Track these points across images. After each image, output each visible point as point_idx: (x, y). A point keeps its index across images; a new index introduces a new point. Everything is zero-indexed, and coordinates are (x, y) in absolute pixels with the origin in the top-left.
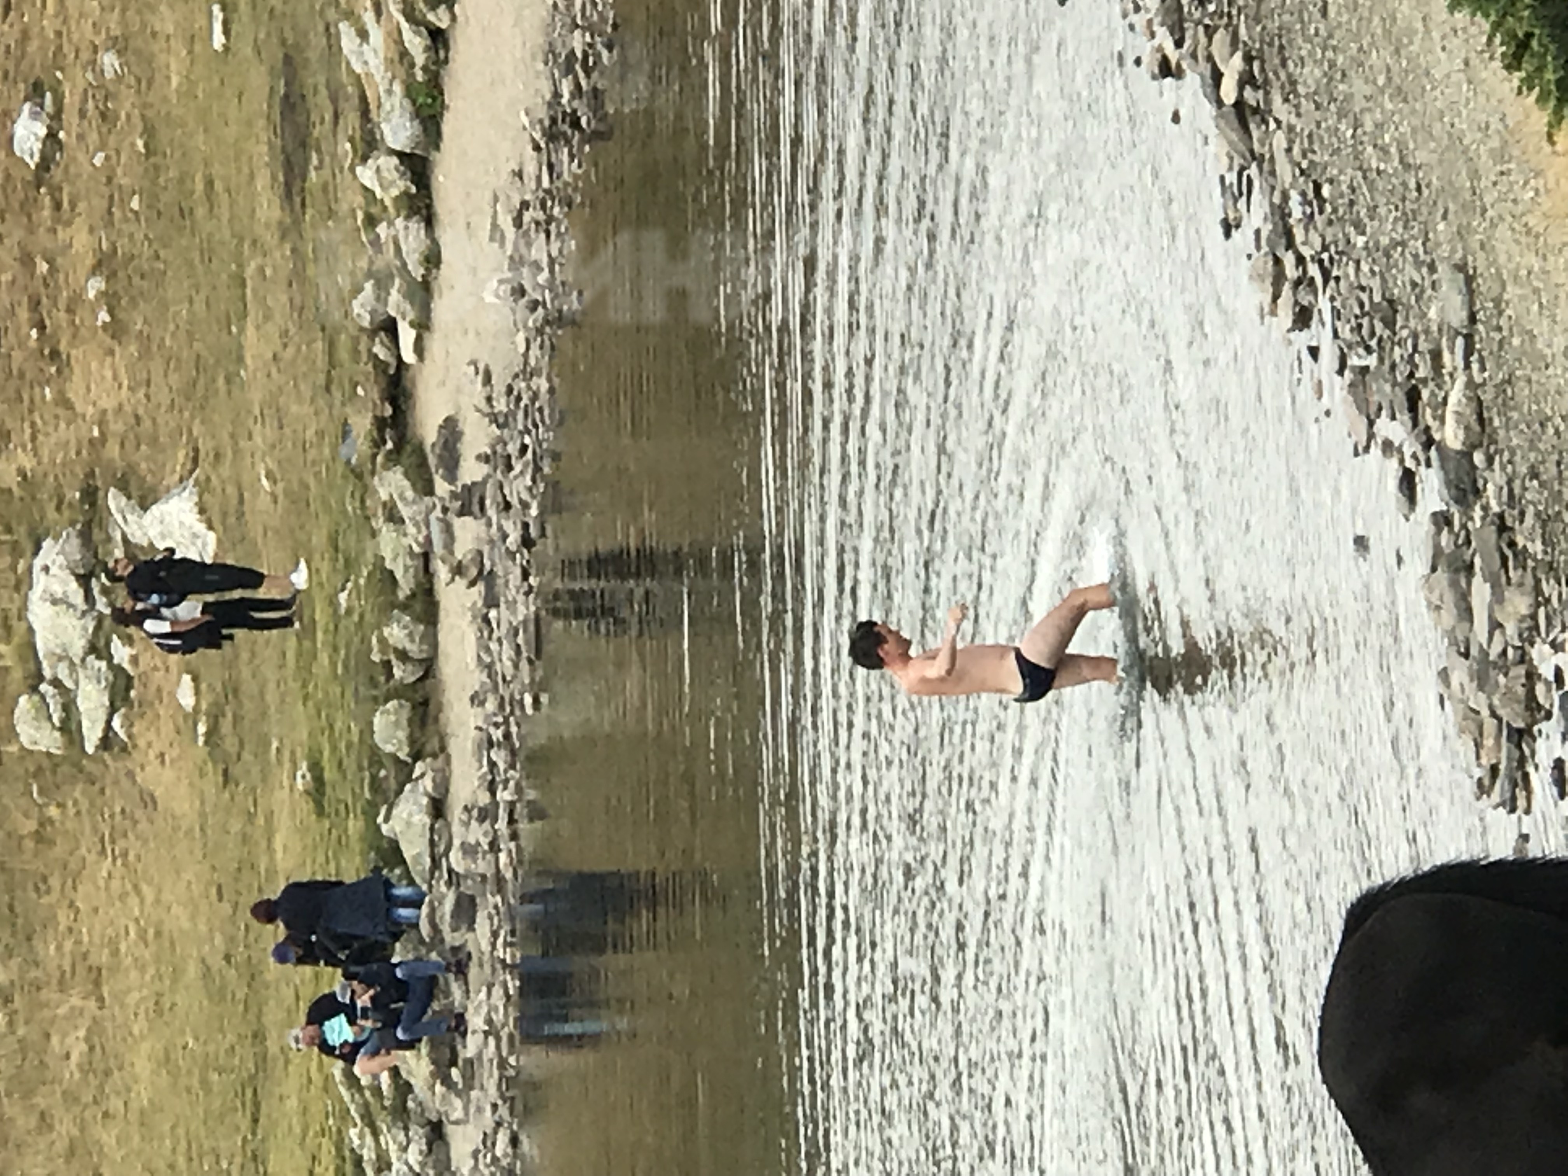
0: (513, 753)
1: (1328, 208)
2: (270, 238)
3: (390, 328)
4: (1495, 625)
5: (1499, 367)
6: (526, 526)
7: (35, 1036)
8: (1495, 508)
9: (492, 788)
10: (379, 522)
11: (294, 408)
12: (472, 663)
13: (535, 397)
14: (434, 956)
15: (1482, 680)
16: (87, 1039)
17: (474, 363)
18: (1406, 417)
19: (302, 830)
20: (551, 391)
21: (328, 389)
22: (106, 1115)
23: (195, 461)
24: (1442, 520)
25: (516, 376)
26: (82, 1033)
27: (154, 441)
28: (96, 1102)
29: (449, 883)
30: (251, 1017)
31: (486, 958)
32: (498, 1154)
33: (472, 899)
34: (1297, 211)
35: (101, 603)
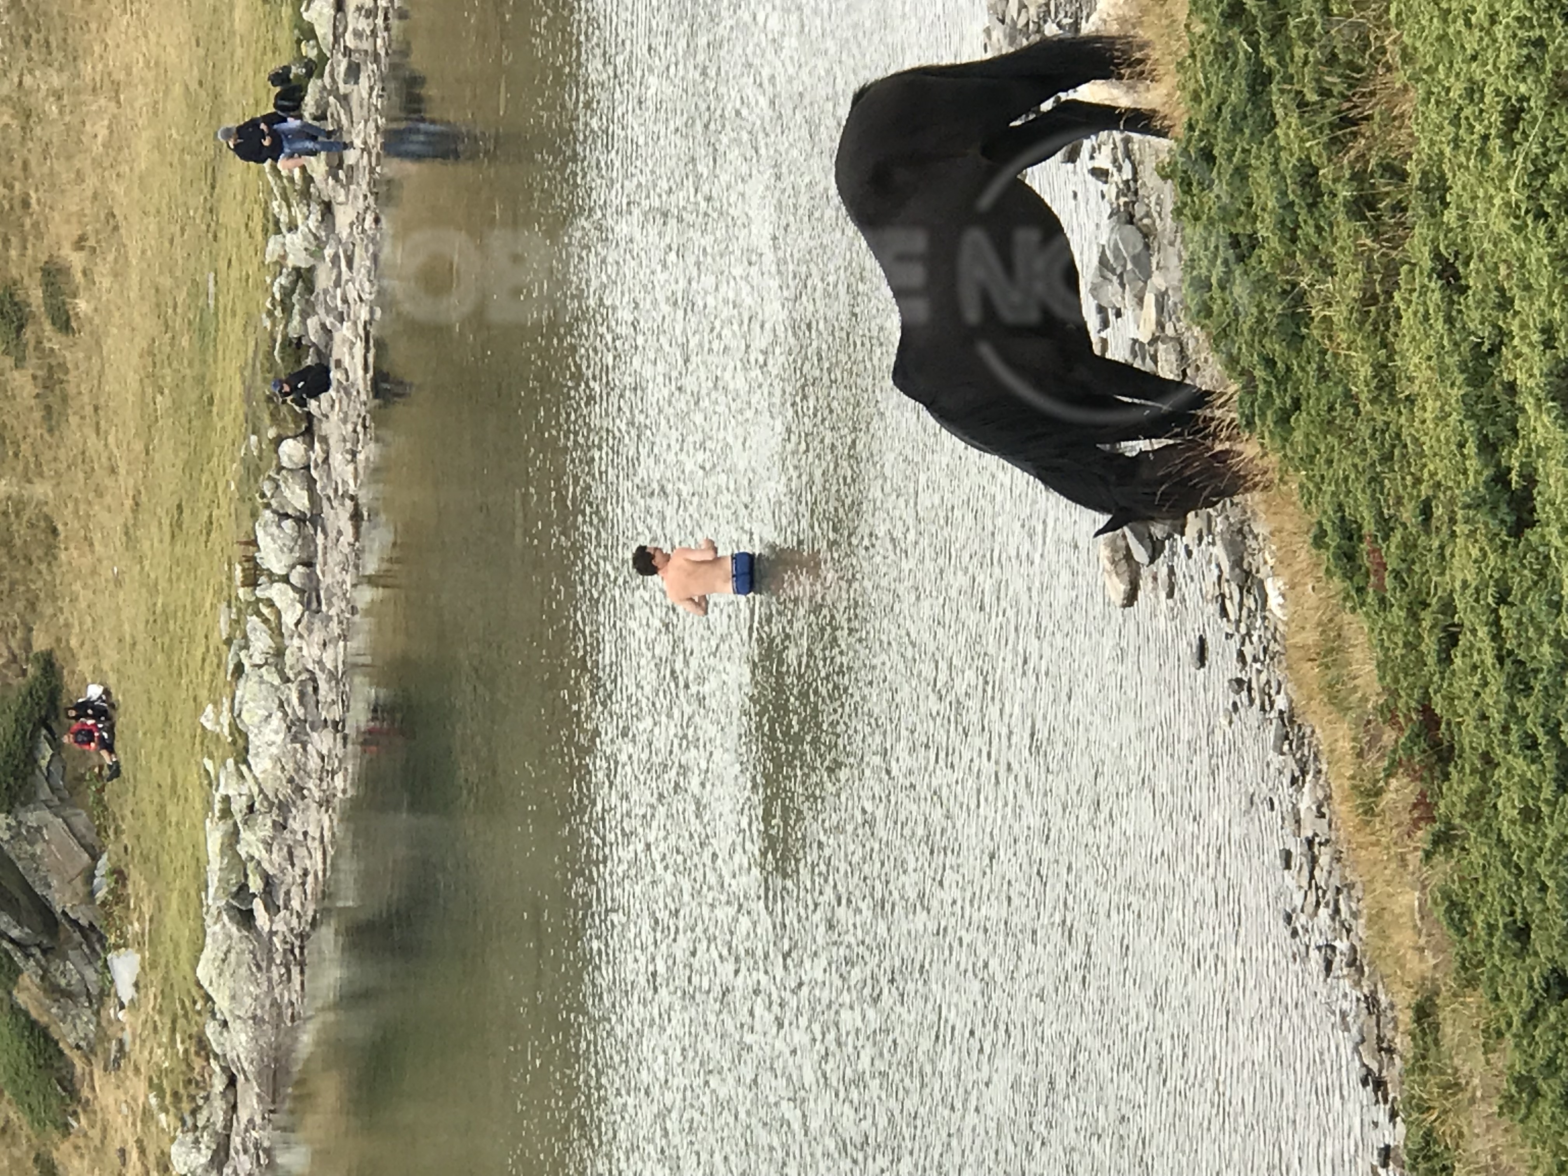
7: (76, 122)
16: (110, 127)
22: (118, 175)
26: (106, 122)
28: (112, 166)
29: (344, 55)
31: (365, 102)
32: (366, 226)
33: (358, 65)
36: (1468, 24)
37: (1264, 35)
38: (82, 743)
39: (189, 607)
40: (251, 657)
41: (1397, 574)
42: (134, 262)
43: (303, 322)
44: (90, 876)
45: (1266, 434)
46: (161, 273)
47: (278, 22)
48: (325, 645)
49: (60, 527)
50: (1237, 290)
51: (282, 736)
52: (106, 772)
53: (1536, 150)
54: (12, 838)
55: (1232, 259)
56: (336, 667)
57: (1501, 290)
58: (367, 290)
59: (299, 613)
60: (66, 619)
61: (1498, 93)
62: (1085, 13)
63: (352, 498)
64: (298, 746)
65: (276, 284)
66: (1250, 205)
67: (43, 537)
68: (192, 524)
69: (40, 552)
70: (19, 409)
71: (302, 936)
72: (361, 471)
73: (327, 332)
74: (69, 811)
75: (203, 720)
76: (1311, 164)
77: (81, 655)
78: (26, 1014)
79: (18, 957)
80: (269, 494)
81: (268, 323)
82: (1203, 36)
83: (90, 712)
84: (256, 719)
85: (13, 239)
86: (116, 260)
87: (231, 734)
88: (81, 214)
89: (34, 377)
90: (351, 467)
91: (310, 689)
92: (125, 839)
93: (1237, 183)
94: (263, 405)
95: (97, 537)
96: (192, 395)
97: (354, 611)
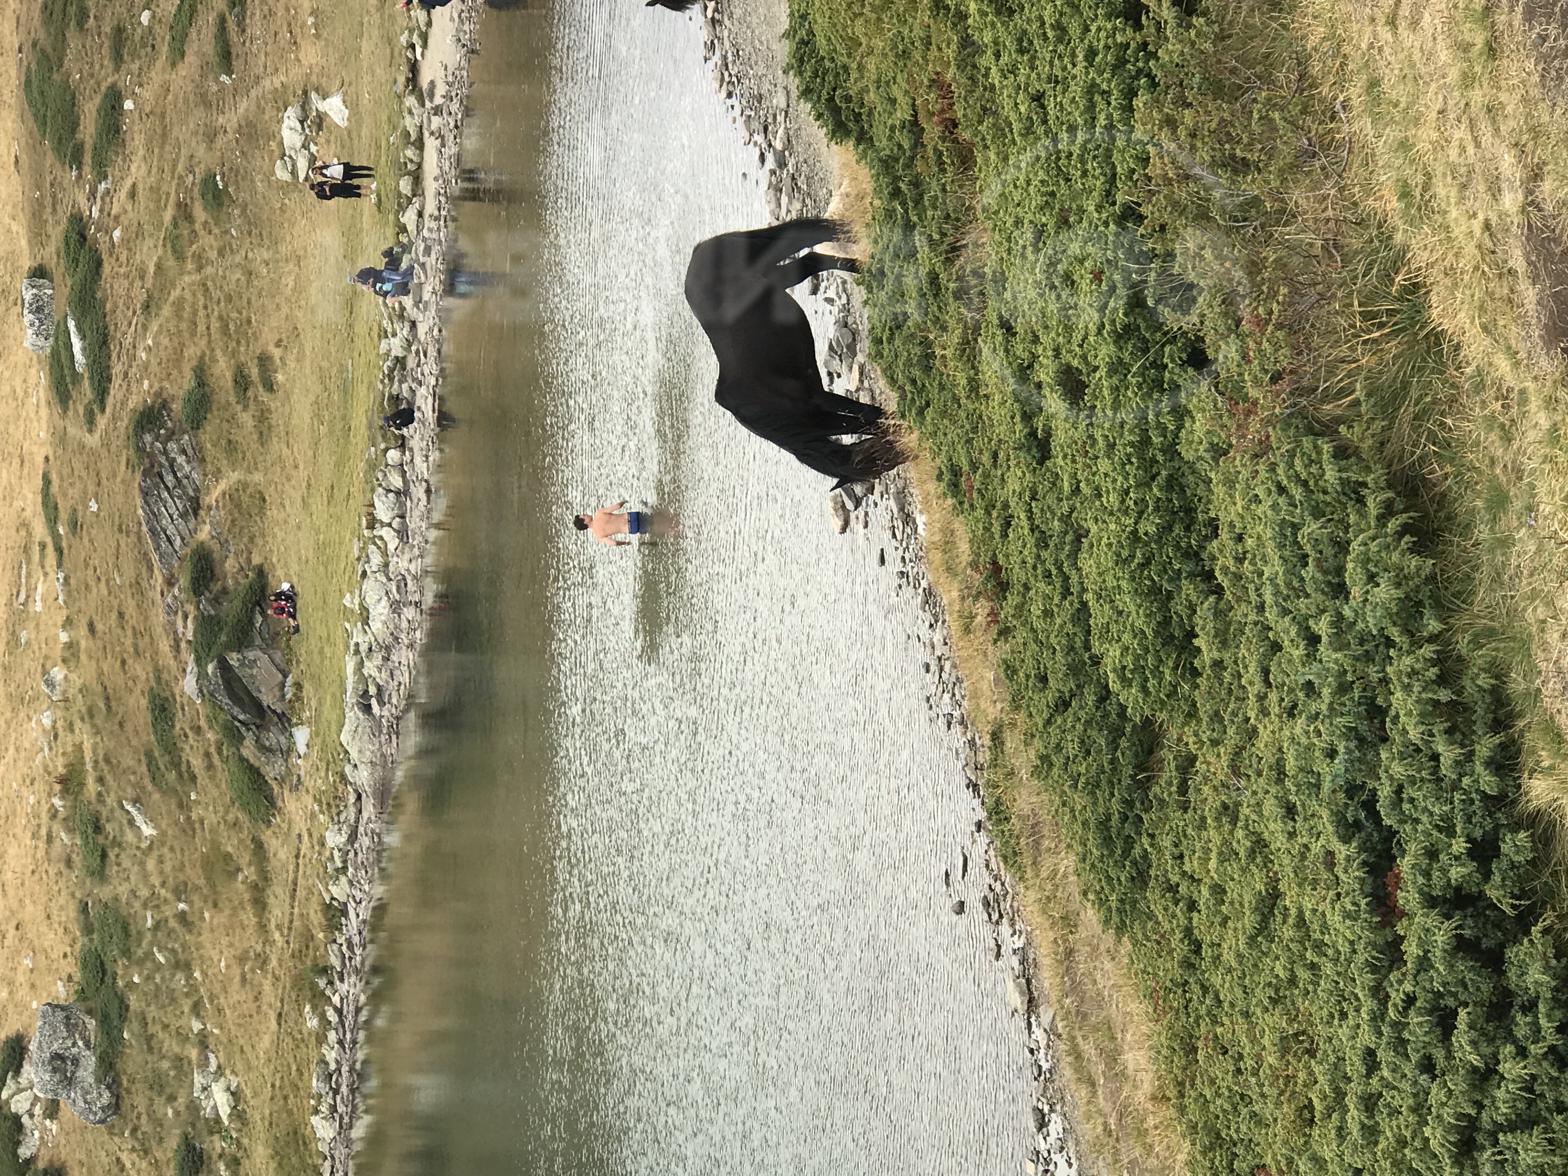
0: (447, 198)
1: (741, 59)
2: (373, 10)
3: (413, 47)
4: (789, 211)
6: (456, 121)
7: (277, 278)
8: (791, 171)
9: (439, 209)
10: (406, 114)
11: (378, 71)
12: (435, 166)
13: (462, 77)
16: (295, 280)
17: (441, 62)
18: (763, 135)
19: (372, 216)
20: (468, 76)
21: (390, 66)
22: (300, 307)
23: (343, 84)
24: (773, 172)
25: (456, 69)
26: (293, 278)
27: (328, 77)
28: (296, 302)
31: (434, 267)
32: (434, 334)
33: (430, 247)
34: (730, 58)
35: (307, 131)
36: (1016, 187)
37: (911, 205)
39: (337, 540)
40: (371, 567)
41: (979, 491)
42: (308, 354)
43: (400, 386)
44: (282, 686)
45: (912, 421)
46: (323, 359)
47: (387, 223)
48: (411, 561)
49: (267, 497)
50: (897, 344)
51: (387, 610)
53: (1050, 252)
54: (240, 665)
55: (894, 327)
56: (417, 573)
57: (1033, 332)
58: (435, 368)
59: (397, 544)
60: (270, 547)
61: (1031, 222)
63: (426, 481)
64: (396, 615)
65: (385, 366)
66: (903, 296)
67: (258, 503)
68: (339, 495)
69: (256, 511)
70: (245, 433)
71: (398, 718)
72: (431, 466)
73: (413, 391)
74: (271, 651)
75: (344, 601)
76: (935, 272)
77: (278, 567)
78: (247, 761)
79: (243, 729)
80: (381, 479)
81: (381, 387)
82: (879, 207)
84: (373, 601)
85: (243, 341)
86: (298, 353)
87: (360, 609)
88: (279, 328)
89: (253, 416)
90: (425, 465)
91: (403, 585)
92: (302, 667)
93: (896, 284)
95: (287, 503)
96: (339, 426)
97: (426, 542)
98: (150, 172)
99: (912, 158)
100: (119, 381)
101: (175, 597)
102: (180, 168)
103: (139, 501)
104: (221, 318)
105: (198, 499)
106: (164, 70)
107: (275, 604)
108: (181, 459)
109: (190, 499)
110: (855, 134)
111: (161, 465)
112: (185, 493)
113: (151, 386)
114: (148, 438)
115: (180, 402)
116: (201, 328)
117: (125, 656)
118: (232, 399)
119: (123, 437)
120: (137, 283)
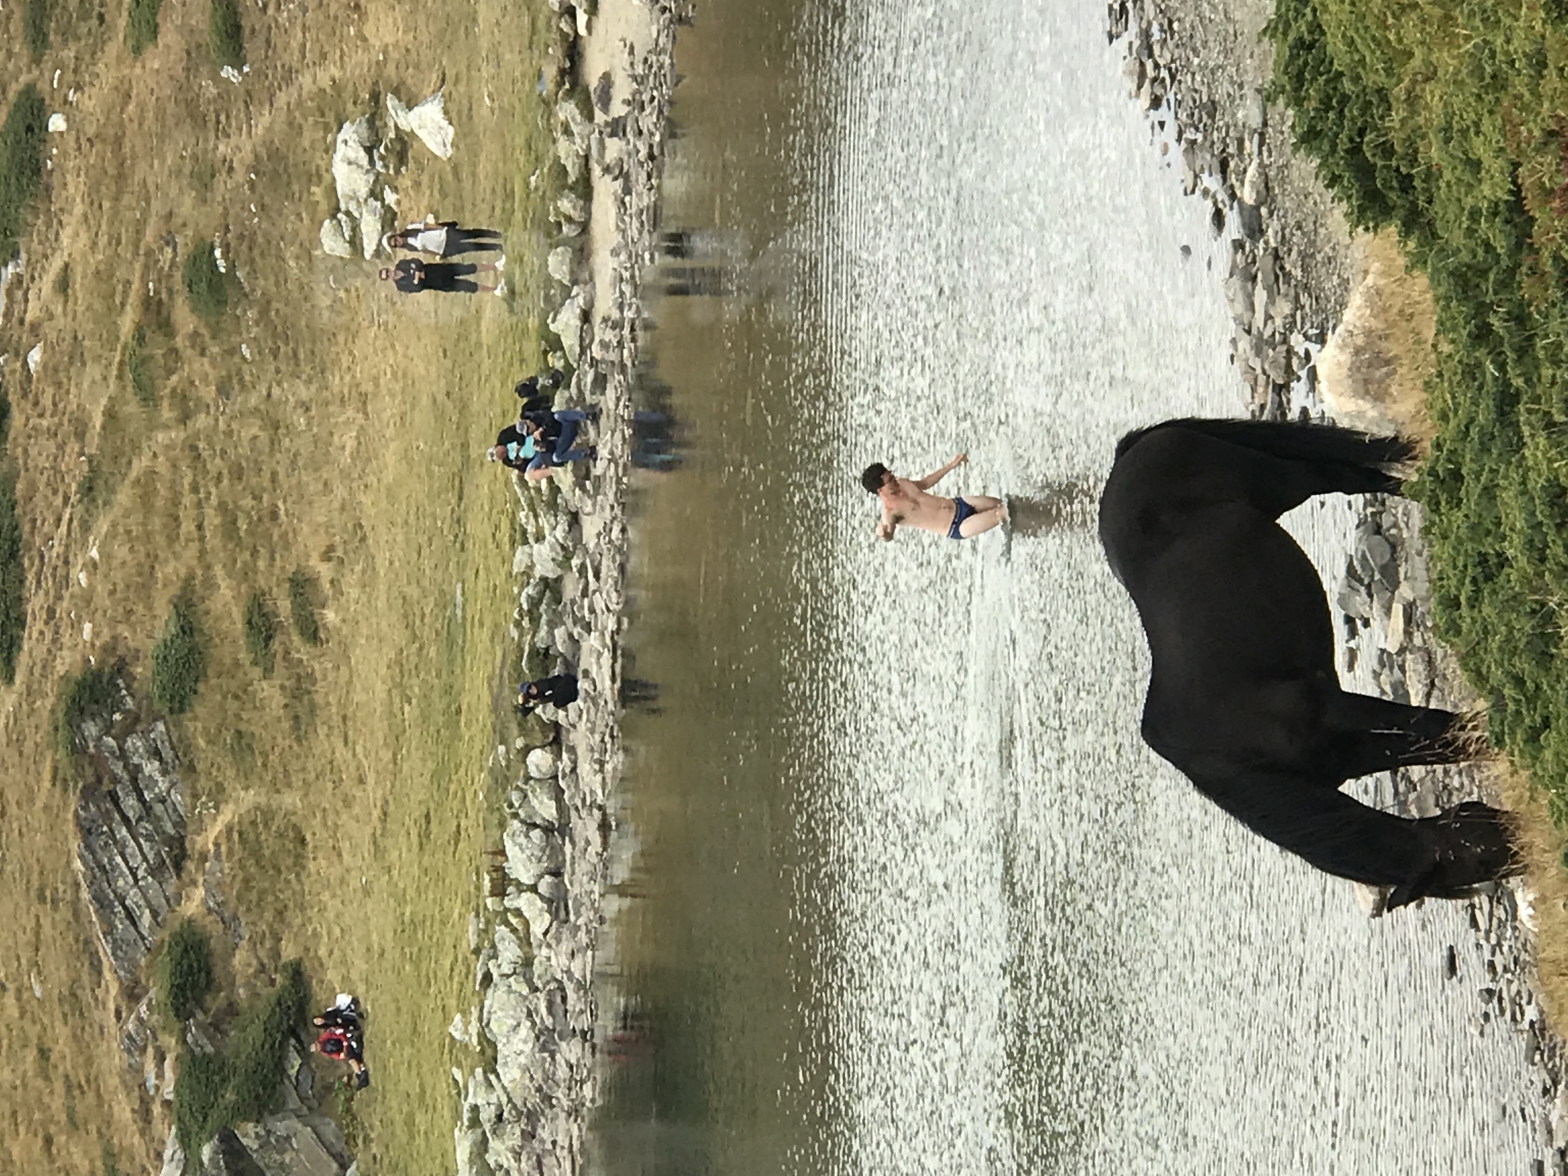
0: (636, 286)
1: (1176, 36)
3: (571, 12)
4: (1268, 317)
5: (1281, 156)
6: (651, 146)
7: (325, 435)
8: (1273, 244)
9: (621, 307)
10: (558, 134)
11: (508, 56)
12: (613, 228)
13: (661, 67)
14: (578, 409)
15: (1258, 352)
16: (357, 438)
17: (624, 40)
18: (1219, 176)
19: (498, 322)
20: (672, 65)
21: (530, 48)
22: (366, 486)
23: (443, 81)
24: (1238, 245)
25: (650, 52)
26: (354, 434)
27: (417, 67)
28: (360, 478)
29: (591, 366)
30: (461, 431)
31: (612, 413)
32: (613, 537)
33: (605, 376)
34: (1156, 35)
35: (379, 165)
37: (1511, 356)
38: (331, 1052)
39: (437, 916)
40: (499, 966)
42: (382, 573)
43: (551, 634)
45: (1516, 752)
46: (409, 583)
47: (525, 333)
48: (573, 954)
49: (308, 837)
50: (1486, 610)
51: (530, 1045)
52: (355, 1081)
54: (261, 1147)
55: (1481, 578)
56: (584, 977)
58: (614, 600)
59: (548, 923)
60: (315, 929)
62: (1331, 325)
63: (600, 808)
64: (546, 1055)
65: (524, 594)
66: (1498, 524)
67: (291, 846)
68: (440, 834)
69: (290, 861)
70: (268, 718)
72: (608, 780)
73: (574, 643)
74: (317, 1121)
75: (451, 1029)
76: (1559, 485)
77: (329, 963)
80: (517, 805)
81: (515, 634)
82: (1450, 356)
83: (339, 1021)
84: (505, 1029)
85: (262, 550)
86: (364, 572)
87: (480, 1043)
88: (328, 526)
89: (282, 687)
90: (599, 777)
91: (559, 1000)
92: (375, 1148)
93: (1484, 501)
94: (511, 715)
95: (345, 845)
96: (439, 705)
97: (602, 921)
98: (94, 244)
99: (1512, 271)
100: (39, 625)
101: (140, 1019)
102: (149, 236)
103: (75, 845)
104: (222, 507)
105: (181, 839)
106: (119, 60)
107: (324, 1034)
108: (151, 768)
109: (169, 841)
110: (1402, 213)
111: (115, 780)
112: (159, 830)
113: (96, 634)
114: (91, 729)
115: (151, 663)
116: (187, 527)
117: (53, 1129)
118: (244, 656)
119: (46, 727)
120: (73, 446)
